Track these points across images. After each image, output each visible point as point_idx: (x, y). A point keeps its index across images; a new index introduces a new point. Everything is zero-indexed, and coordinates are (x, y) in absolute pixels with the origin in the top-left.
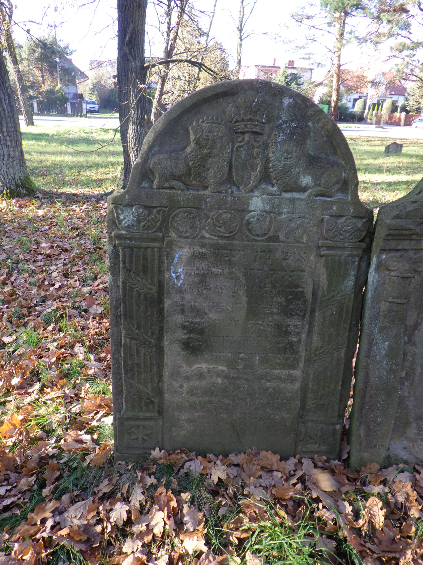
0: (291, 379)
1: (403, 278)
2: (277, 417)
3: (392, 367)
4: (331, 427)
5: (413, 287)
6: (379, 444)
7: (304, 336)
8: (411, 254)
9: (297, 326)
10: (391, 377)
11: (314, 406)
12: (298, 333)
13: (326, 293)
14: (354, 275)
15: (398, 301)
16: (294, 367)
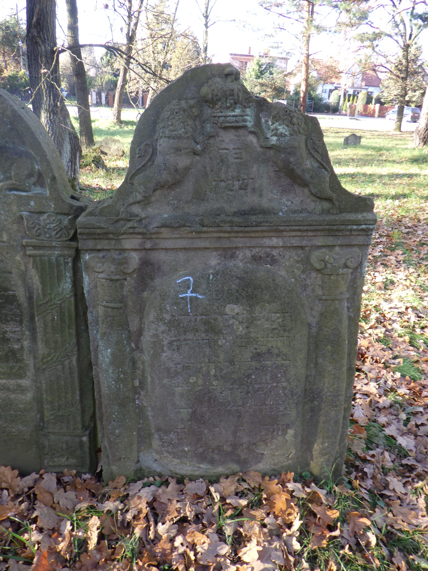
0: (21, 390)
1: (111, 280)
2: (13, 430)
3: (119, 376)
4: (77, 440)
5: (127, 290)
6: (124, 456)
7: (26, 343)
8: (115, 255)
9: (15, 332)
10: (120, 386)
11: (52, 417)
12: (19, 340)
13: (41, 296)
14: (70, 277)
15: (112, 305)
16: (21, 377)
